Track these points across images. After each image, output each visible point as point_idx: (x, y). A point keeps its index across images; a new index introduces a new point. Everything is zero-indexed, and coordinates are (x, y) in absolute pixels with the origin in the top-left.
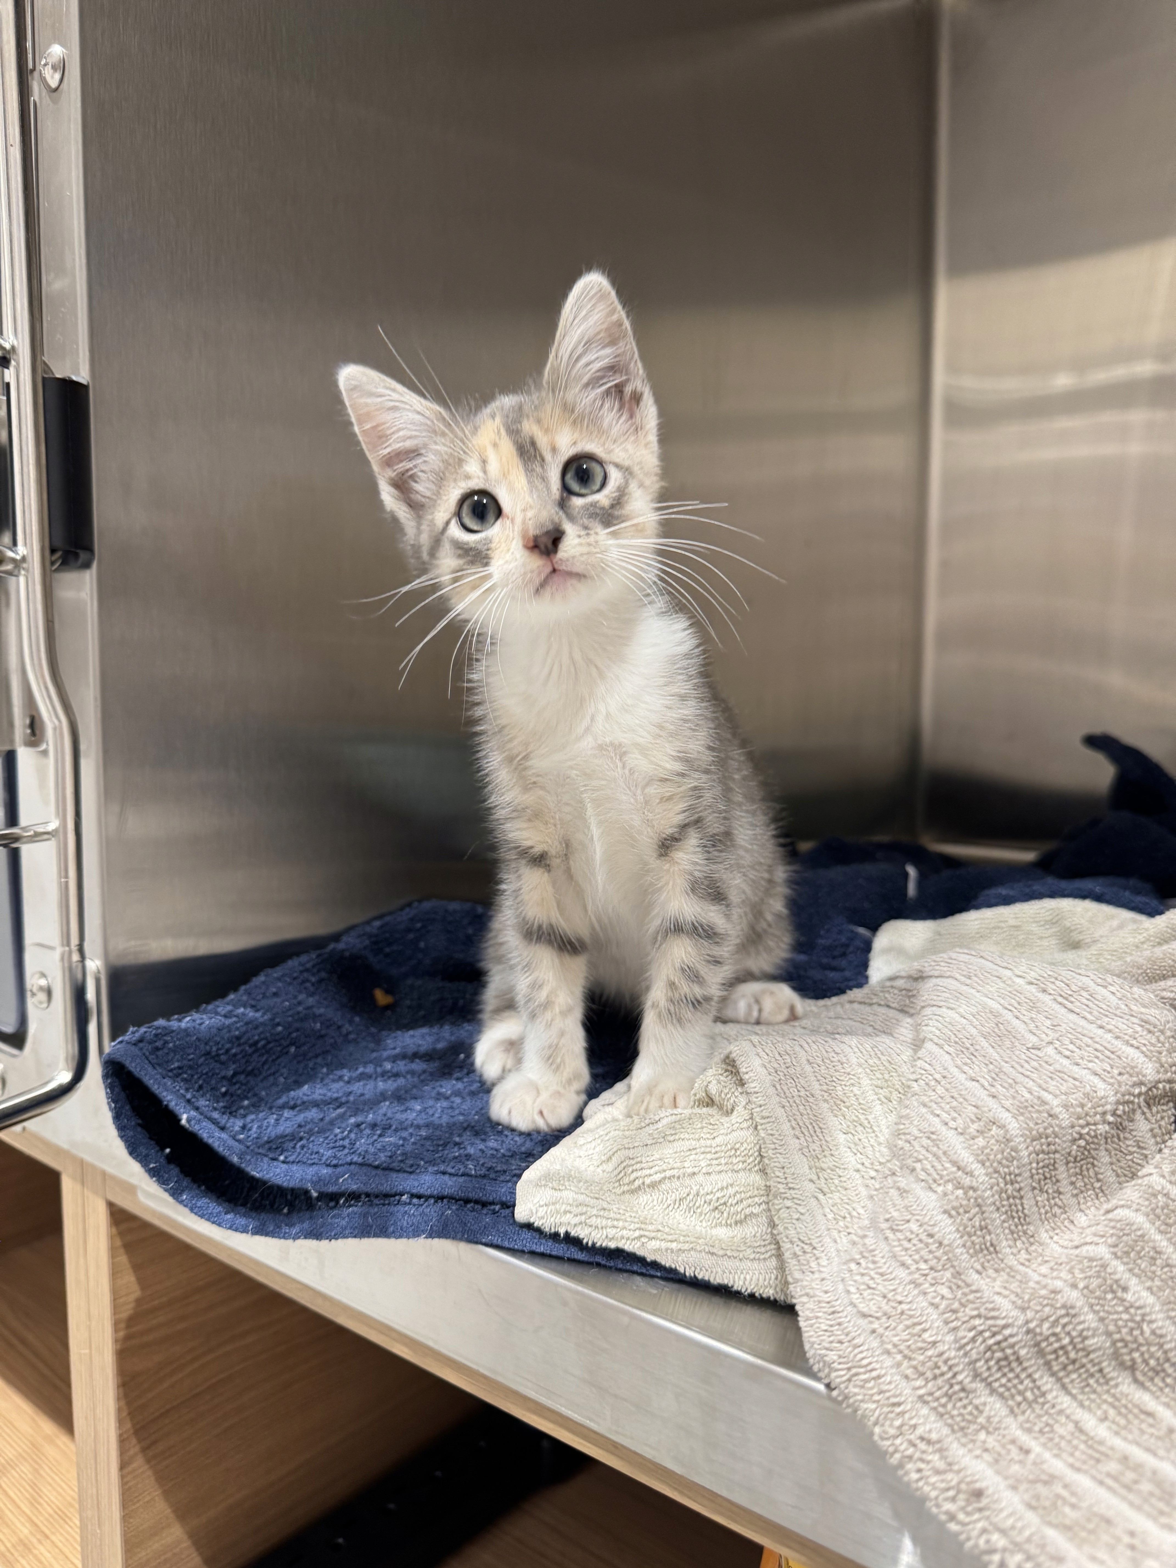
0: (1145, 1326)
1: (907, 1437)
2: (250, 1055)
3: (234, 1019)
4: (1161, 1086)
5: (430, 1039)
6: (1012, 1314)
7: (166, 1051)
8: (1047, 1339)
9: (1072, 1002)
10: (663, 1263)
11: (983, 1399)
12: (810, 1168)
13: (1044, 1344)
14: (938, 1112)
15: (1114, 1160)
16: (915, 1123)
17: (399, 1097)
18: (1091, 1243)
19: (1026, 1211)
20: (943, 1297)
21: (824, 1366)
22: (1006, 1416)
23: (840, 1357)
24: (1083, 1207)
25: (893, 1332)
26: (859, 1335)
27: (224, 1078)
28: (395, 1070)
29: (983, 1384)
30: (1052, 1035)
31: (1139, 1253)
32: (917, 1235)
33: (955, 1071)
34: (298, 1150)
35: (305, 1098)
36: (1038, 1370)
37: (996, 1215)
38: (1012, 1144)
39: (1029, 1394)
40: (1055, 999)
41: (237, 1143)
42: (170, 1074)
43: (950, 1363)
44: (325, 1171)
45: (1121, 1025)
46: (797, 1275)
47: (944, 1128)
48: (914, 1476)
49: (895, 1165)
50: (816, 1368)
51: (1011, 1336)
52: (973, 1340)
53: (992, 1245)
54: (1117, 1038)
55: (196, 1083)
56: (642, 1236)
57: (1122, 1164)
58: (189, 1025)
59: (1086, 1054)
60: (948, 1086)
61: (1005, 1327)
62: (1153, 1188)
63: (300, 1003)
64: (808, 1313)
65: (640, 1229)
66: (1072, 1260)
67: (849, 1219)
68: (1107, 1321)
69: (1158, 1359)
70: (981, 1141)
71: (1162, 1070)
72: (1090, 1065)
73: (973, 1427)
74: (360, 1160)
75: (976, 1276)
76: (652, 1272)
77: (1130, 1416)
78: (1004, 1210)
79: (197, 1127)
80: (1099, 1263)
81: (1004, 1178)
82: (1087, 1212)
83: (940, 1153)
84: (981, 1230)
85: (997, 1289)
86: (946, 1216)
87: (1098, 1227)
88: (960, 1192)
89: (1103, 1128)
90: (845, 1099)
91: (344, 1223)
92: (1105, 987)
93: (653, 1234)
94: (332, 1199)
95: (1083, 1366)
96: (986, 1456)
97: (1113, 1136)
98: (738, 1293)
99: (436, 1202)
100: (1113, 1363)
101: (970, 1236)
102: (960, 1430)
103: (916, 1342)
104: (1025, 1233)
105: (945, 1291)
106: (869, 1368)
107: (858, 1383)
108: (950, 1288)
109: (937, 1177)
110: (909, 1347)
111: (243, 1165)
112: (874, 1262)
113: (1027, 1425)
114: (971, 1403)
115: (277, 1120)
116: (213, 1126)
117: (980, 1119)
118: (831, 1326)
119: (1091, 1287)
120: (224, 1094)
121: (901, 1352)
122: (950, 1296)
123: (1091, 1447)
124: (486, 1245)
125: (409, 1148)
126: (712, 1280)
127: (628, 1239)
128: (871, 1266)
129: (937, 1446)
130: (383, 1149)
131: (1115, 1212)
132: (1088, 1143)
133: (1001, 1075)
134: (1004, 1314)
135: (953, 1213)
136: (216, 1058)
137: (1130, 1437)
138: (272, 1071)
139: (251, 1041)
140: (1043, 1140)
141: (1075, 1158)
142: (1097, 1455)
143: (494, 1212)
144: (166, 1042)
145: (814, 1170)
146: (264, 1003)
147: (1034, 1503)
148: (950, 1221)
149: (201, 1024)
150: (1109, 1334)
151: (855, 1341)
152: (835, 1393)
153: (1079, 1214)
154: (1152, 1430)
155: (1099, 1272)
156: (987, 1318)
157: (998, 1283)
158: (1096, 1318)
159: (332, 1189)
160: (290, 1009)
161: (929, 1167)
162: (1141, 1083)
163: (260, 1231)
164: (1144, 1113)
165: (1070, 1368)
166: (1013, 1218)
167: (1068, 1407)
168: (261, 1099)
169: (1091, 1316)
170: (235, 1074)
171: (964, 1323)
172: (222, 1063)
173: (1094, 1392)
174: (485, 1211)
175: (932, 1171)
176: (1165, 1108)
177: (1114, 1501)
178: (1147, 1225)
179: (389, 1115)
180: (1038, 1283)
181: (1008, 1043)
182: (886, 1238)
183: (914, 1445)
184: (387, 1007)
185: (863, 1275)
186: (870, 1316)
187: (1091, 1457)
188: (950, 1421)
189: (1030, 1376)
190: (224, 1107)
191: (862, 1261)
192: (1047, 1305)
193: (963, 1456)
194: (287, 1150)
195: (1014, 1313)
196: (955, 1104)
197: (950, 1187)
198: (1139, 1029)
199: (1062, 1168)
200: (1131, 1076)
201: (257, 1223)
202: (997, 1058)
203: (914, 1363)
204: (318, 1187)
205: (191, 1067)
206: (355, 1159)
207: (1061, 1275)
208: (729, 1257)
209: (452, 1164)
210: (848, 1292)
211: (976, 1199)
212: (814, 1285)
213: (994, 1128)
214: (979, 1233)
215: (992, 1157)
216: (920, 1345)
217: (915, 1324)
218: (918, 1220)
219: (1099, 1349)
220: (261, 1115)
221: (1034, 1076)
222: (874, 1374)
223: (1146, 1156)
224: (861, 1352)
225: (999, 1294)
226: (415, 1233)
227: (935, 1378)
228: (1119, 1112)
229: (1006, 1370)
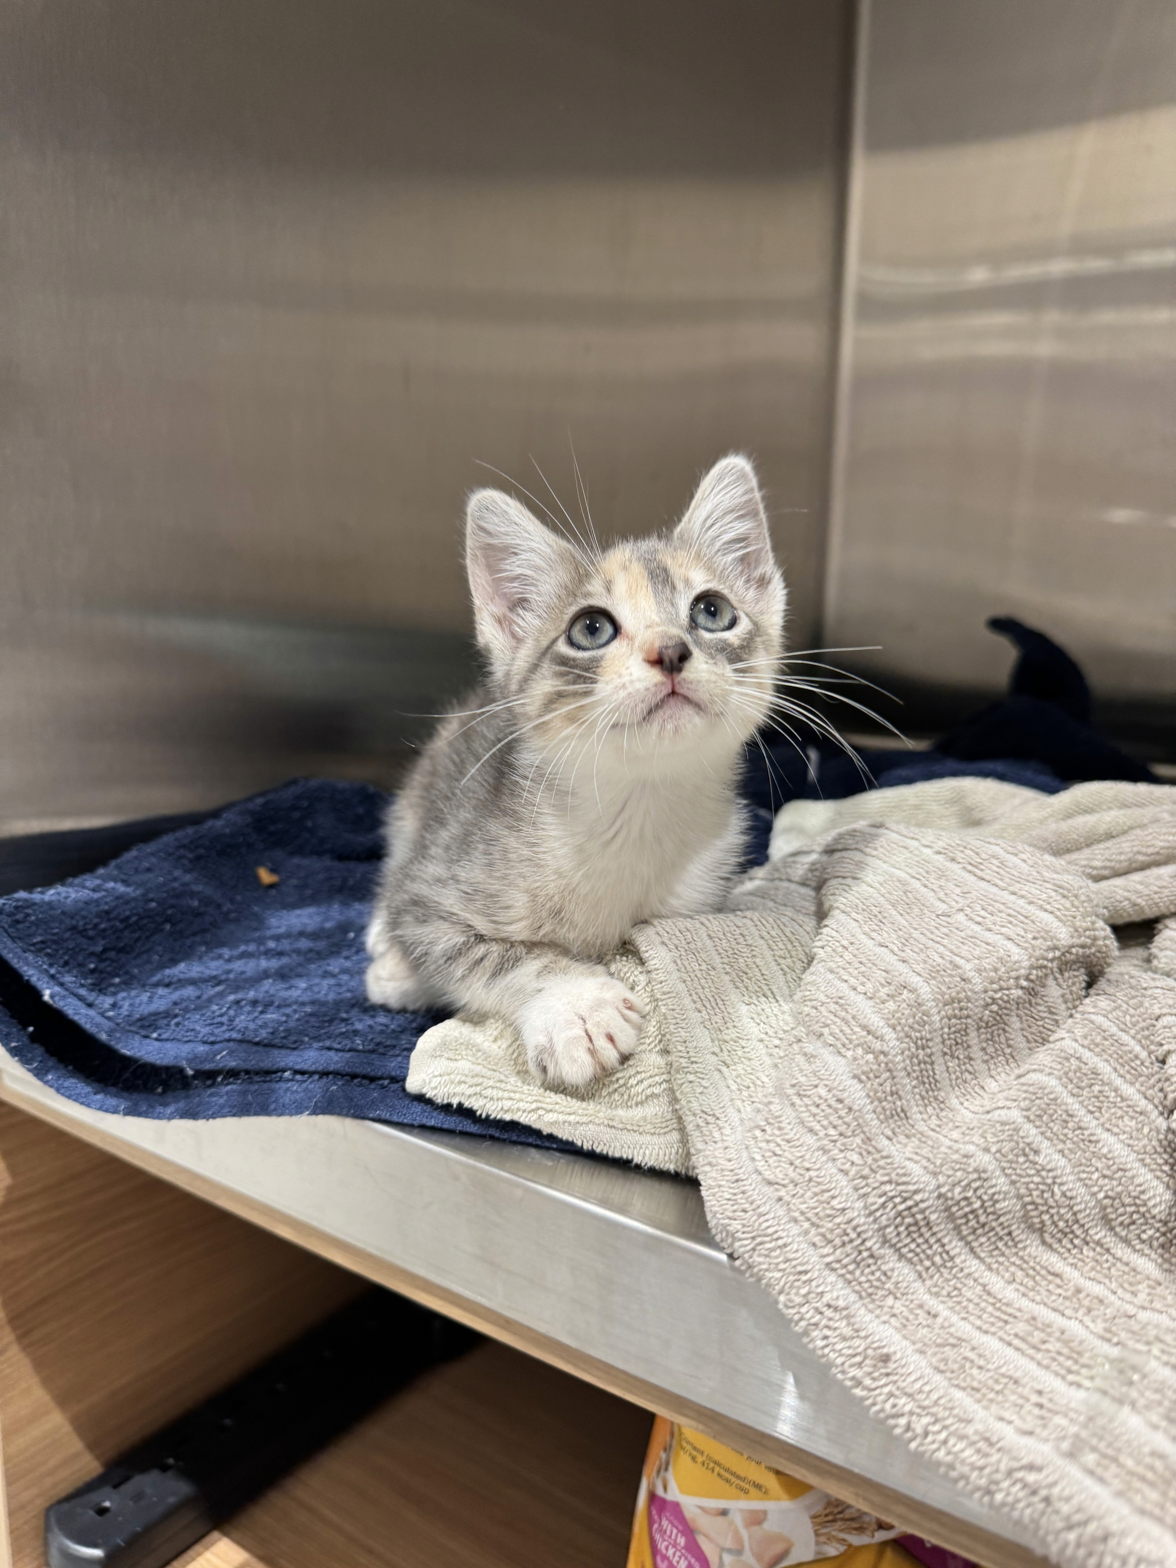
0: (1056, 1189)
1: (814, 1305)
2: (122, 931)
3: (104, 893)
4: (1074, 950)
5: (318, 919)
6: (923, 1179)
7: (27, 924)
8: (958, 1203)
9: (982, 870)
10: (560, 1136)
11: (891, 1265)
12: (713, 1041)
13: (954, 1209)
14: (846, 978)
15: (1025, 1026)
16: (822, 989)
17: (283, 975)
18: (1003, 1108)
19: (937, 1077)
20: (853, 1163)
21: (727, 1236)
22: (915, 1281)
23: (744, 1226)
24: (993, 1073)
25: (801, 1200)
26: (765, 1203)
27: (92, 954)
28: (279, 948)
29: (892, 1250)
30: (962, 902)
31: (1051, 1116)
32: (826, 1100)
33: (863, 937)
34: (173, 1027)
35: (182, 976)
36: (947, 1234)
37: (907, 1081)
38: (924, 1008)
39: (937, 1259)
40: (964, 868)
41: (106, 1021)
42: (32, 948)
43: (859, 1230)
44: (202, 1048)
45: (1034, 891)
46: (700, 1146)
47: (852, 993)
48: (820, 1343)
49: (801, 1031)
50: (718, 1238)
51: (922, 1201)
52: (883, 1206)
53: (903, 1110)
54: (1031, 903)
55: (61, 958)
56: (538, 1109)
57: (1032, 1030)
58: (53, 898)
59: (999, 919)
60: (856, 952)
61: (916, 1192)
62: (1065, 1052)
63: (175, 879)
64: (711, 1182)
65: (536, 1101)
66: (984, 1125)
67: (753, 1089)
68: (1018, 1185)
69: (1067, 1221)
70: (891, 1005)
71: (1076, 934)
72: (1003, 930)
73: (881, 1293)
74: (239, 1037)
75: (886, 1142)
76: (547, 1144)
77: (1038, 1278)
78: (914, 1075)
79: (61, 1004)
80: (1012, 1126)
81: (916, 1043)
82: (998, 1077)
83: (849, 1017)
84: (892, 1095)
85: (908, 1155)
86: (856, 1081)
87: (1011, 1092)
88: (870, 1057)
89: (1017, 993)
90: (748, 971)
91: (222, 1101)
92: (1016, 855)
93: (550, 1107)
94: (208, 1077)
95: (993, 1229)
96: (893, 1320)
97: (1025, 1002)
98: (638, 1167)
99: (320, 1078)
100: (1022, 1226)
101: (880, 1101)
102: (867, 1296)
103: (824, 1209)
104: (936, 1099)
105: (855, 1157)
106: (775, 1236)
107: (763, 1252)
108: (861, 1154)
109: (847, 1042)
110: (817, 1214)
111: (113, 1043)
112: (780, 1129)
113: (934, 1290)
114: (879, 1269)
115: (150, 997)
116: (79, 1003)
117: (889, 984)
118: (735, 1194)
119: (1003, 1151)
120: (93, 971)
121: (808, 1219)
122: (861, 1162)
123: (999, 1309)
124: (374, 1120)
125: (292, 1024)
126: (610, 1154)
127: (524, 1111)
128: (777, 1132)
129: (845, 1313)
130: (264, 1026)
131: (1027, 1076)
132: (1001, 1008)
133: (912, 941)
134: (915, 1179)
135: (863, 1077)
136: (83, 933)
137: (1038, 1298)
138: (147, 947)
139: (122, 917)
140: (956, 1005)
141: (987, 1023)
142: (1006, 1317)
143: (383, 1087)
144: (28, 915)
145: (716, 1043)
146: (137, 878)
147: (942, 1367)
148: (859, 1086)
149: (66, 898)
150: (1019, 1197)
151: (760, 1210)
152: (738, 1263)
153: (989, 1080)
154: (1059, 1291)
155: (1011, 1135)
156: (898, 1184)
157: (909, 1148)
158: (1008, 1182)
159: (208, 1066)
160: (164, 884)
161: (837, 1031)
162: (1055, 948)
163: (132, 1111)
164: (1056, 979)
165: (980, 1231)
166: (924, 1083)
167: (977, 1270)
168: (133, 977)
169: (1002, 1179)
170: (105, 950)
171: (874, 1189)
172: (90, 938)
173: (1003, 1254)
174: (373, 1086)
175: (841, 1035)
176: (1076, 973)
177: (1023, 1361)
178: (1059, 1089)
179: (272, 992)
180: (950, 1148)
181: (916, 910)
182: (793, 1104)
183: (821, 1313)
184: (271, 886)
185: (768, 1142)
186: (777, 1183)
187: (999, 1319)
188: (857, 1288)
189: (939, 1240)
190: (93, 984)
191: (767, 1128)
192: (959, 1169)
193: (871, 1322)
194: (161, 1028)
195: (925, 1178)
196: (863, 969)
197: (860, 1051)
198: (1053, 894)
199: (973, 1034)
200: (1045, 940)
201: (129, 1104)
202: (906, 924)
203: (823, 1230)
204: (193, 1065)
205: (55, 942)
206: (234, 1035)
207: (974, 1139)
208: (629, 1130)
209: (339, 1039)
210: (753, 1159)
211: (887, 1064)
212: (717, 1153)
213: (905, 992)
214: (889, 1098)
215: (903, 1021)
216: (829, 1212)
217: (823, 1191)
218: (826, 1086)
219: (1010, 1212)
220: (133, 993)
221: (945, 942)
222: (780, 1242)
223: (1057, 1021)
224: (767, 1221)
225: (909, 1159)
226: (297, 1109)
227: (844, 1244)
228: (1032, 977)
229: (915, 1236)
